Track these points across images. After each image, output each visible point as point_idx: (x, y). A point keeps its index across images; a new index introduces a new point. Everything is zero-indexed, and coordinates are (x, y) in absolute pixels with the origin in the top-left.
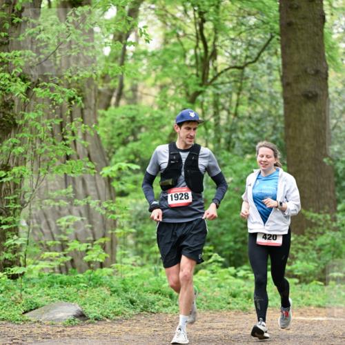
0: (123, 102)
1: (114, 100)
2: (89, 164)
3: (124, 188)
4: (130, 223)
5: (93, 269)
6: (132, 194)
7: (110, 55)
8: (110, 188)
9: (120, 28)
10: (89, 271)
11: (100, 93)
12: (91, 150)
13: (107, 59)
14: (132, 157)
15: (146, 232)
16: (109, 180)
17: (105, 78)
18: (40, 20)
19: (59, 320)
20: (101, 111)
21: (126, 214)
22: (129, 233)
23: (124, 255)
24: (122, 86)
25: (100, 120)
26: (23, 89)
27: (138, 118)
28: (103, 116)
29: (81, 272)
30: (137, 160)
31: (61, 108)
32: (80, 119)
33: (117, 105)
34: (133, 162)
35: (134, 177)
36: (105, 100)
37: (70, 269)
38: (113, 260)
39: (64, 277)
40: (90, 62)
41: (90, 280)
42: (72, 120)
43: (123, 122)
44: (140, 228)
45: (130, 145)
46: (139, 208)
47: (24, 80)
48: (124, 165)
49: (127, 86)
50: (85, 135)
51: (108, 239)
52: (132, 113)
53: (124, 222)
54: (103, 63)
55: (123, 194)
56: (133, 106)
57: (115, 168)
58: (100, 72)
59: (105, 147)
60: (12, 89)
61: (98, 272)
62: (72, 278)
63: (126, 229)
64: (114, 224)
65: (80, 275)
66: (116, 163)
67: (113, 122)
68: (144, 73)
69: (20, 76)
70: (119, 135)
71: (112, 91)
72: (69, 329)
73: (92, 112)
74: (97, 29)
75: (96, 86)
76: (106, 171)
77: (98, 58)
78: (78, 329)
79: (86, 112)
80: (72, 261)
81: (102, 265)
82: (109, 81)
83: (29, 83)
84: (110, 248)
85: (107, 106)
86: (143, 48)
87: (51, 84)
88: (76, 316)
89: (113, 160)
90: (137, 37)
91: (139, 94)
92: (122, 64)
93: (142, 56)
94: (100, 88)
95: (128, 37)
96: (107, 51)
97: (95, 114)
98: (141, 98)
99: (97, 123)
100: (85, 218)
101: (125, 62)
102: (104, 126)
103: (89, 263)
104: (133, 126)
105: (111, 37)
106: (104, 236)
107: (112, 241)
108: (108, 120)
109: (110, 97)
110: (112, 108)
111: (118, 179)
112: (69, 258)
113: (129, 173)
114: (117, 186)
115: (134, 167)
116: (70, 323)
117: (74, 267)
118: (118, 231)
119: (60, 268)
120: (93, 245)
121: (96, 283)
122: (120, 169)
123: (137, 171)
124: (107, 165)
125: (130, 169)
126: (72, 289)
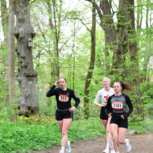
0: (146, 81)
1: (143, 81)
2: (138, 96)
3: (146, 102)
4: (148, 110)
5: (139, 122)
6: (148, 103)
7: (143, 70)
8: (143, 102)
9: (145, 63)
10: (138, 122)
11: (140, 79)
12: (138, 93)
13: (142, 71)
14: (148, 94)
15: (151, 112)
16: (143, 100)
17: (141, 75)
18: (126, 61)
19: (130, 134)
20: (141, 83)
21: (147, 108)
22: (147, 113)
23: (146, 118)
24: (145, 77)
25: (140, 85)
26: (122, 78)
27: (149, 85)
28: (141, 84)
29: (136, 122)
30: (149, 95)
31: (131, 83)
32: (135, 85)
33: (144, 82)
34: (148, 95)
35: (148, 99)
36: (141, 81)
37: (133, 122)
38: (143, 119)
39: (132, 124)
40: (138, 71)
41: (138, 124)
42: (133, 85)
43: (146, 86)
44: (150, 111)
45: (147, 91)
46: (150, 107)
47: (122, 76)
48: (146, 96)
49: (147, 77)
50: (137, 89)
51: (142, 114)
52: (148, 84)
53: (146, 110)
54: (141, 71)
55: (146, 103)
56: (148, 82)
57: (144, 97)
58: (140, 74)
59: (142, 92)
60: (119, 78)
61: (140, 122)
62: (134, 124)
63: (147, 112)
64: (144, 111)
65: (136, 123)
66: (144, 96)
67: (143, 86)
68: (151, 74)
69: (121, 75)
70: (145, 89)
71: (143, 78)
72: (133, 136)
73: (138, 84)
74: (139, 63)
75: (139, 77)
76: (142, 98)
77: (140, 71)
78: (135, 136)
79: (137, 84)
80: (133, 120)
81: (141, 121)
82: (143, 76)
83: (123, 77)
84: (143, 116)
85: (142, 82)
86: (151, 68)
87: (129, 77)
88: (134, 133)
89: (143, 95)
90: (149, 65)
91: (150, 79)
92: (146, 72)
93: (150, 70)
94: (140, 78)
95: (147, 65)
96: (142, 69)
97: (139, 84)
98: (150, 80)
99: (139, 86)
100: (137, 109)
101: (146, 71)
102: (141, 87)
103: (138, 120)
104: (148, 87)
105: (143, 65)
106: (141, 113)
107: (143, 115)
108: (142, 86)
109: (143, 80)
110: (143, 82)
111: (145, 100)
112: (133, 119)
113: (148, 98)
114: (144, 101)
115: (149, 97)
116: (133, 135)
117: (134, 121)
118: (145, 112)
119: (131, 121)
120: (139, 116)
121: (139, 125)
122: (145, 97)
123: (149, 98)
124: (142, 96)
125: (148, 97)
126: (133, 126)
